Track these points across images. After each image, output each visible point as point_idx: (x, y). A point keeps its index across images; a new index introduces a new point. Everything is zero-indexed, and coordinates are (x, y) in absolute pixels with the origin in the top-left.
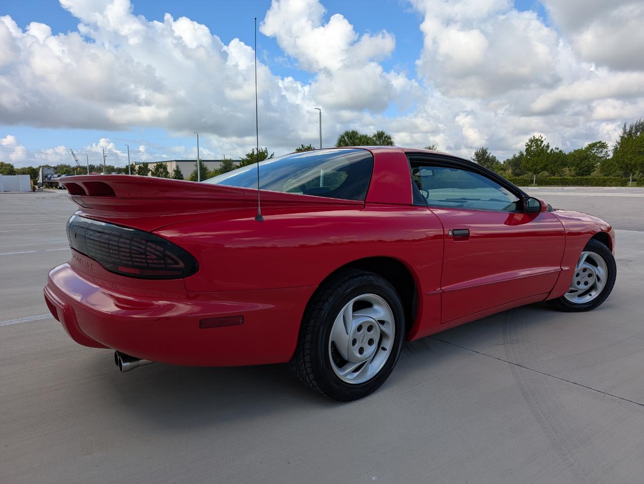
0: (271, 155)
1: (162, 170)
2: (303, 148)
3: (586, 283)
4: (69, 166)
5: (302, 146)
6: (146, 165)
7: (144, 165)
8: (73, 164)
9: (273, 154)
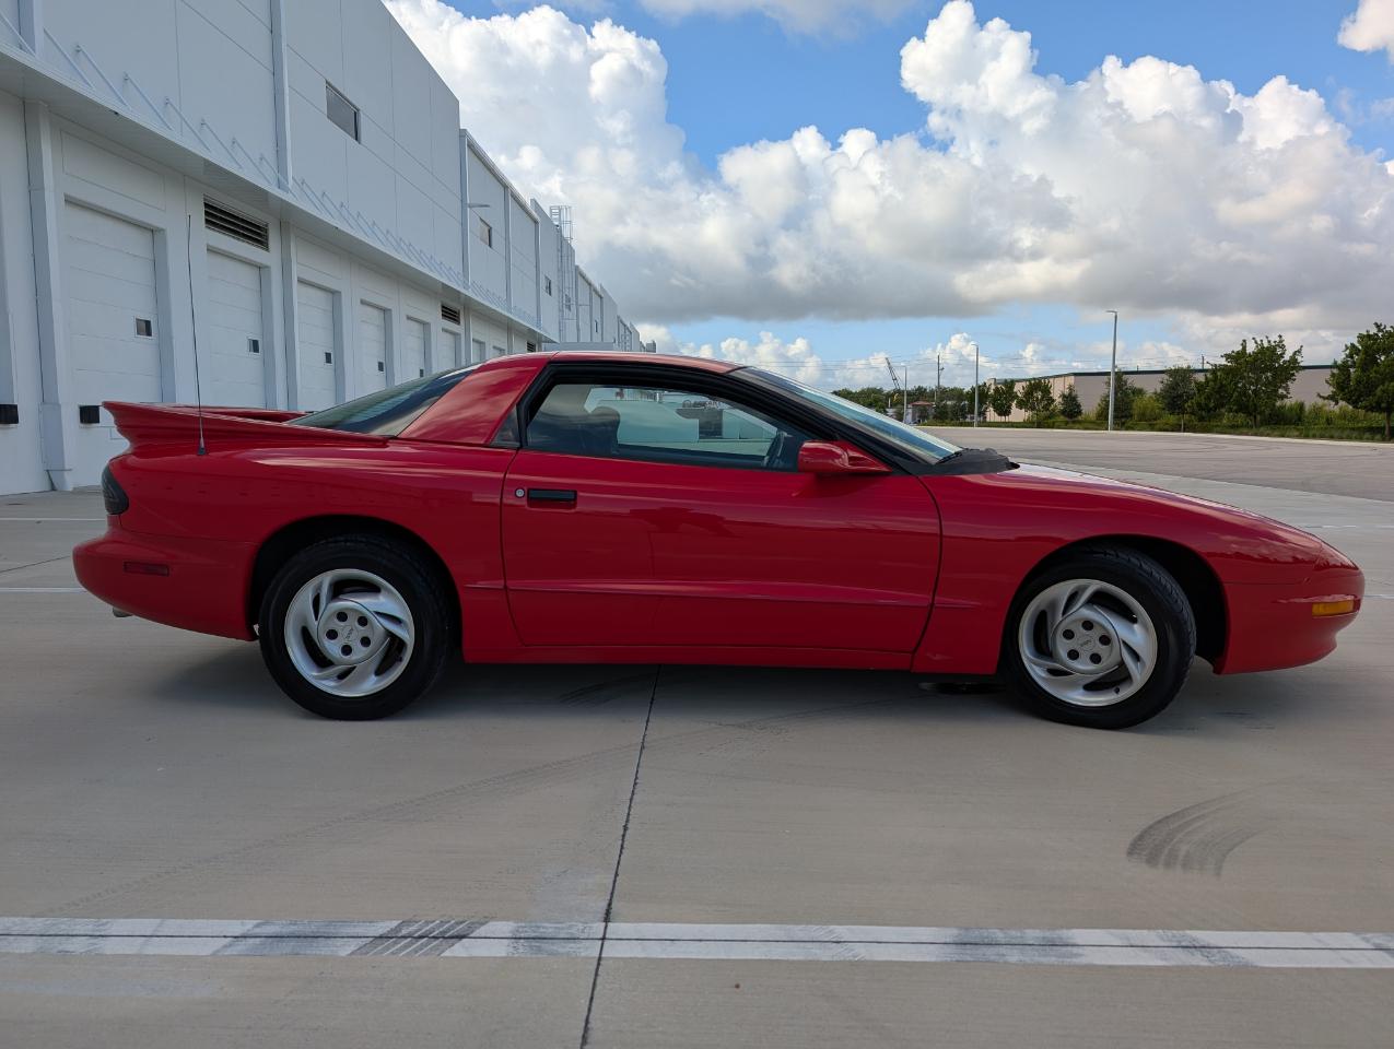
0: (1295, 353)
1: (1039, 395)
2: (1380, 330)
3: (1096, 658)
4: (880, 391)
5: (1378, 326)
6: (1010, 384)
7: (1006, 387)
8: (888, 388)
9: (1299, 351)
